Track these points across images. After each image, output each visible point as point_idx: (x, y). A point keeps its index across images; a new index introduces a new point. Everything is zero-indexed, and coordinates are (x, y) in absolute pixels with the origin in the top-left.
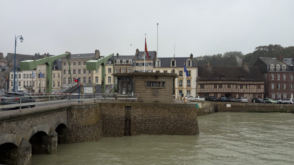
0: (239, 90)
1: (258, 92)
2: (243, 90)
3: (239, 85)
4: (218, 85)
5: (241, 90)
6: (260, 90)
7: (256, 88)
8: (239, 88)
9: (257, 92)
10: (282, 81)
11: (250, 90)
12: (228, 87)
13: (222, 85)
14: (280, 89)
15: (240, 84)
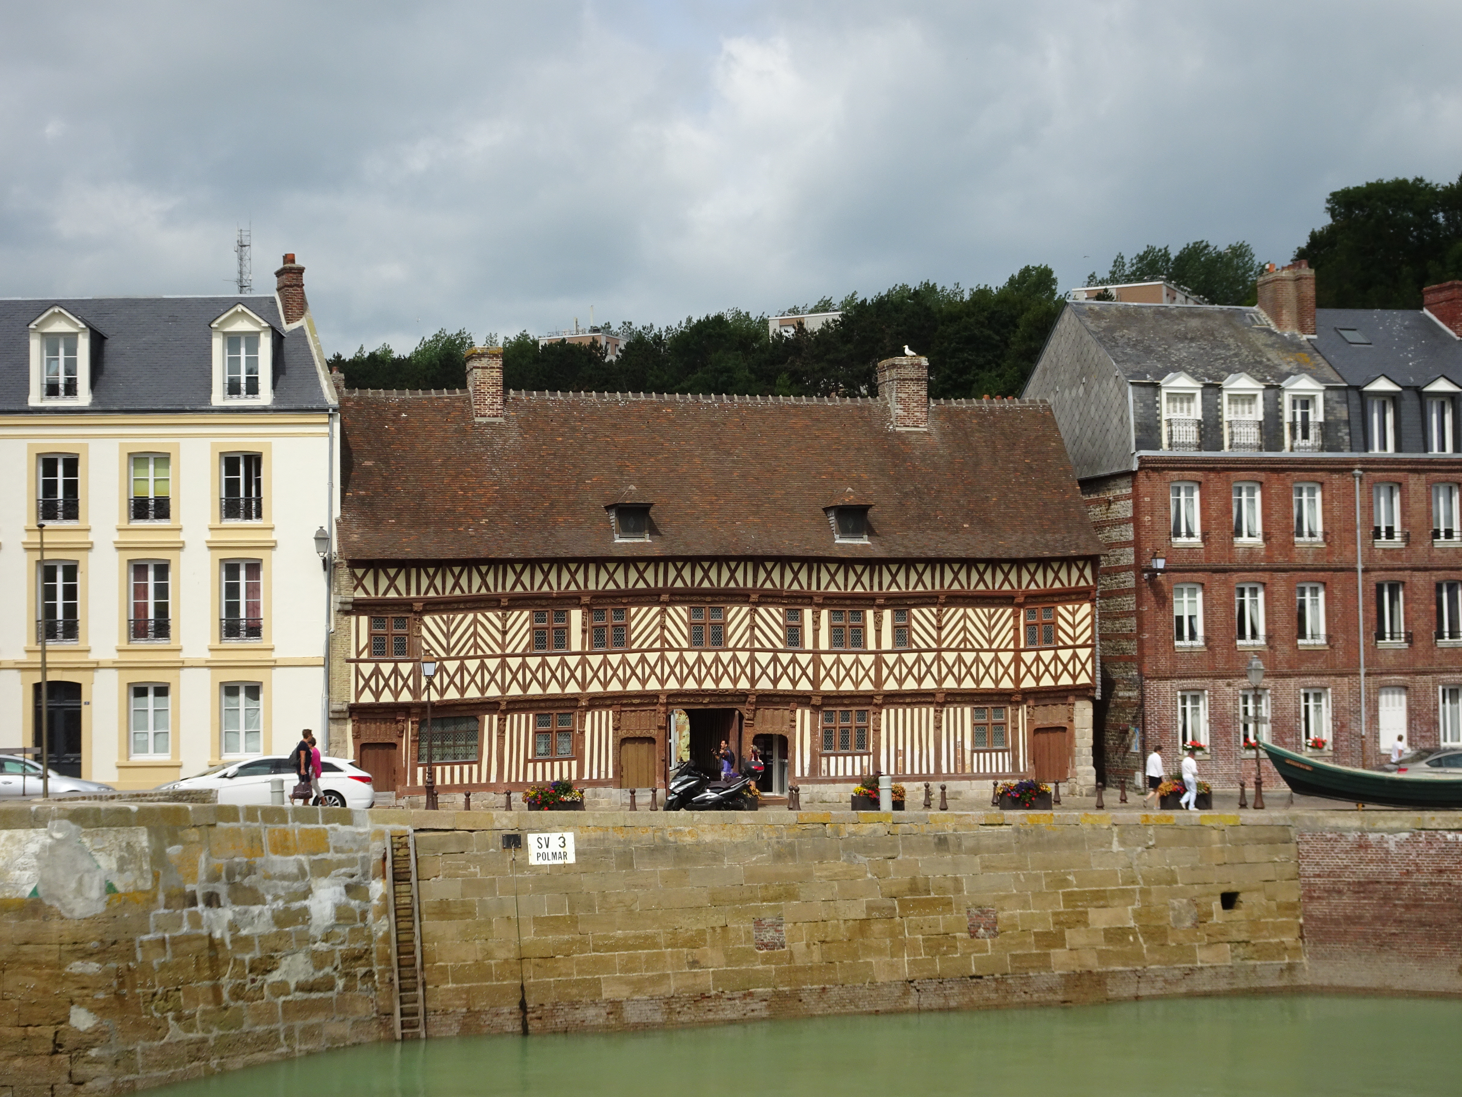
0: (816, 662)
1: (1028, 683)
2: (868, 660)
3: (825, 613)
4: (576, 616)
5: (848, 659)
6: (1047, 656)
7: (1005, 636)
8: (824, 644)
9: (1018, 680)
10: (1280, 560)
11: (939, 658)
12: (696, 641)
13: (621, 613)
14: (1269, 637)
15: (829, 601)
